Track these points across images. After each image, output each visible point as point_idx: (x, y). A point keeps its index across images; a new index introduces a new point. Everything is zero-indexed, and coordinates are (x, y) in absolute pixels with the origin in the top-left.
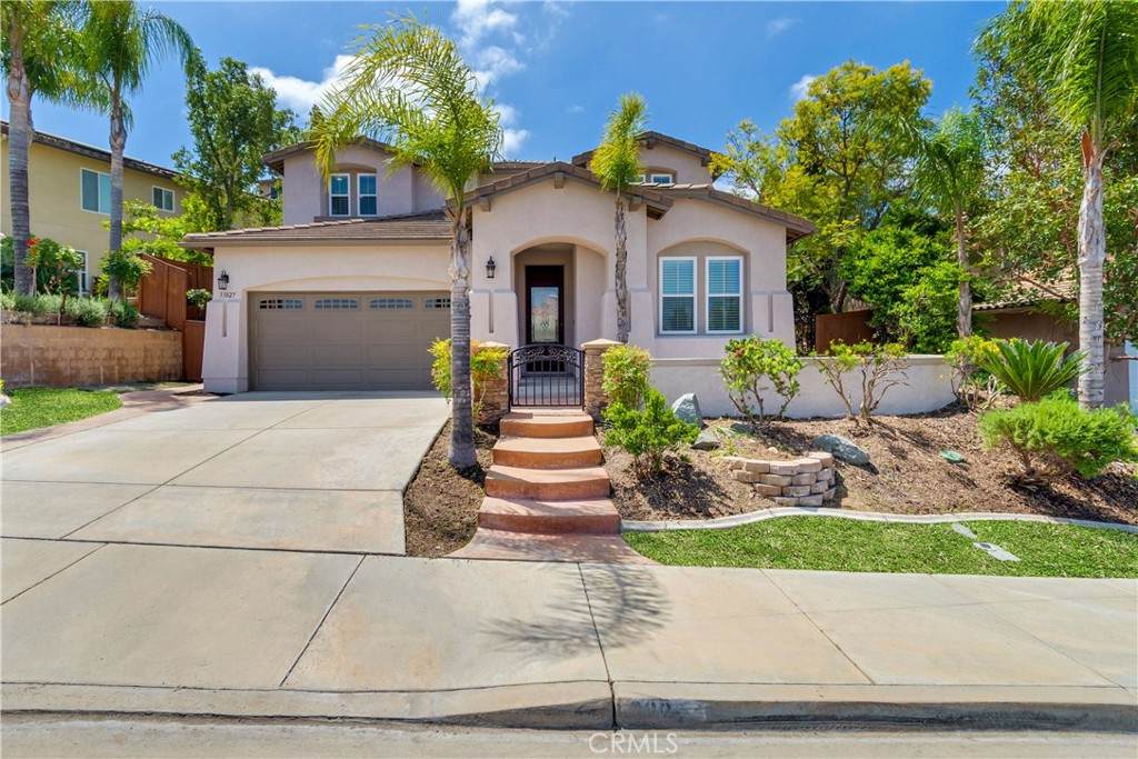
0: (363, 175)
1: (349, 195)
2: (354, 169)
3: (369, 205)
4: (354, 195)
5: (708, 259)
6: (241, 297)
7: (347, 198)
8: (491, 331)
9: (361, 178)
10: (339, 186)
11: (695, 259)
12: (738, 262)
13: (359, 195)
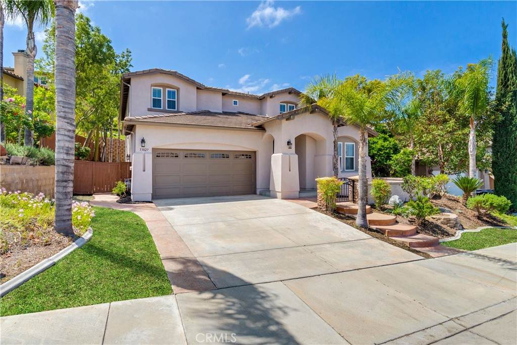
0: (169, 89)
1: (162, 98)
2: (165, 86)
3: (171, 105)
4: (164, 99)
5: (346, 143)
6: (150, 151)
7: (161, 100)
8: (290, 171)
9: (168, 91)
10: (156, 93)
11: (342, 143)
12: (353, 145)
13: (167, 99)
